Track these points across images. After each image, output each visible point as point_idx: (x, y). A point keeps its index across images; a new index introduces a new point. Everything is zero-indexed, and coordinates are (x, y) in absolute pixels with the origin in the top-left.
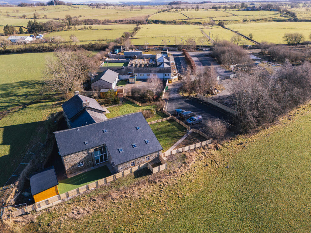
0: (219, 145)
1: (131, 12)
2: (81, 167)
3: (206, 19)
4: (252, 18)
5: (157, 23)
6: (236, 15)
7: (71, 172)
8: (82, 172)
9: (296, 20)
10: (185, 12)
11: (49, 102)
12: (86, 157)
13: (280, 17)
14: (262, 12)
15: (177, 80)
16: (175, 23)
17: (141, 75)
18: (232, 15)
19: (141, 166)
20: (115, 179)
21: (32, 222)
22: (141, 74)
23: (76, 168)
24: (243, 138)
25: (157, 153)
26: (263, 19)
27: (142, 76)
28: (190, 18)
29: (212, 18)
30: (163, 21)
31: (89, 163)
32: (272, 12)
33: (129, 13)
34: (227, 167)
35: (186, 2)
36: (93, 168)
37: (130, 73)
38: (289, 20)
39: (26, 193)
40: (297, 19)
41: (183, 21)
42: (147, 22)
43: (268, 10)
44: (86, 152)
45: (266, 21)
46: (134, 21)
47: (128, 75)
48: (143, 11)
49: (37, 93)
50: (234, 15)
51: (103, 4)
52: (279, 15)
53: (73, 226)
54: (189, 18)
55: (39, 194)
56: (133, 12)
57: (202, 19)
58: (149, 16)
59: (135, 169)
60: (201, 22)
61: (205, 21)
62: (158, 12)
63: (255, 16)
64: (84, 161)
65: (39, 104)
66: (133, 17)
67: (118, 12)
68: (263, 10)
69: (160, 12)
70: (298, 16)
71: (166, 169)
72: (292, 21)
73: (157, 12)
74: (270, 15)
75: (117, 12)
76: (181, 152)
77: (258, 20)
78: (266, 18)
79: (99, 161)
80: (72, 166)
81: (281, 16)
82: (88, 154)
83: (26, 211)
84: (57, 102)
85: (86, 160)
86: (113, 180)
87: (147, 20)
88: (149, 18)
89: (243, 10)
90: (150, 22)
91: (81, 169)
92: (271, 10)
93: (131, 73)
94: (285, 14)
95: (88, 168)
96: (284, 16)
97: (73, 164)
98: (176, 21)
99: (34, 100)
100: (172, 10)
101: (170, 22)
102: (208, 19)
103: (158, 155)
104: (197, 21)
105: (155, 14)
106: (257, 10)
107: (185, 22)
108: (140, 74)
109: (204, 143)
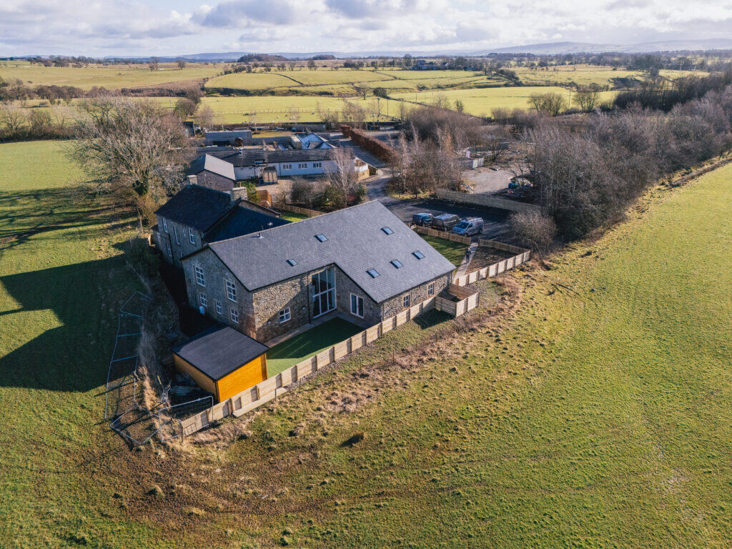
0: (547, 262)
1: (154, 72)
2: (285, 323)
3: (341, 86)
4: (434, 83)
5: (230, 96)
6: (400, 79)
7: (266, 337)
8: (290, 336)
9: (519, 84)
10: (288, 73)
11: (85, 225)
12: (297, 296)
13: (489, 81)
14: (448, 73)
15: (367, 175)
16: (273, 93)
17: (284, 166)
18: (392, 78)
19: (426, 303)
20: (381, 335)
21: (243, 437)
22: (286, 164)
23: (276, 325)
24: (582, 246)
25: (446, 278)
26: (456, 85)
27: (286, 169)
28: (305, 83)
29: (352, 84)
30: (244, 90)
31: (301, 312)
32: (470, 73)
33: (149, 75)
34: (593, 290)
35: (279, 57)
36: (308, 326)
37: (258, 162)
38: (506, 85)
39: (180, 387)
40: (521, 82)
41: (290, 91)
42: (205, 92)
43: (459, 69)
44: (296, 282)
45: (463, 88)
46: (171, 91)
47: (254, 166)
48: (184, 71)
49: (35, 212)
50: (396, 78)
51: (71, 60)
52: (486, 77)
53: (356, 424)
54: (302, 85)
55: (228, 376)
56: (159, 73)
57: (333, 86)
58: (205, 80)
59: (415, 311)
60: (332, 91)
61: (341, 90)
62: (226, 73)
63: (440, 80)
64: (292, 309)
65: (60, 231)
66: (164, 82)
67: (120, 74)
68: (451, 68)
69: (230, 72)
70: (521, 78)
71: (476, 307)
72: (511, 86)
73: (223, 73)
74: (468, 77)
75: (118, 72)
76: (484, 279)
77: (447, 86)
78: (462, 84)
79: (319, 310)
80: (268, 321)
81: (488, 79)
82: (301, 287)
83: (211, 418)
84: (108, 224)
85: (296, 304)
86: (377, 337)
87: (203, 89)
88: (208, 85)
89: (411, 70)
90: (211, 93)
91: (285, 329)
92: (465, 69)
93: (261, 162)
94: (495, 74)
95: (299, 326)
96: (494, 79)
97: (271, 313)
98: (274, 90)
99: (41, 224)
100: (258, 69)
101: (261, 93)
102: (345, 86)
103: (448, 281)
104: (322, 91)
105: (218, 76)
106: (438, 69)
107: (296, 93)
108: (282, 164)
109: (519, 259)
